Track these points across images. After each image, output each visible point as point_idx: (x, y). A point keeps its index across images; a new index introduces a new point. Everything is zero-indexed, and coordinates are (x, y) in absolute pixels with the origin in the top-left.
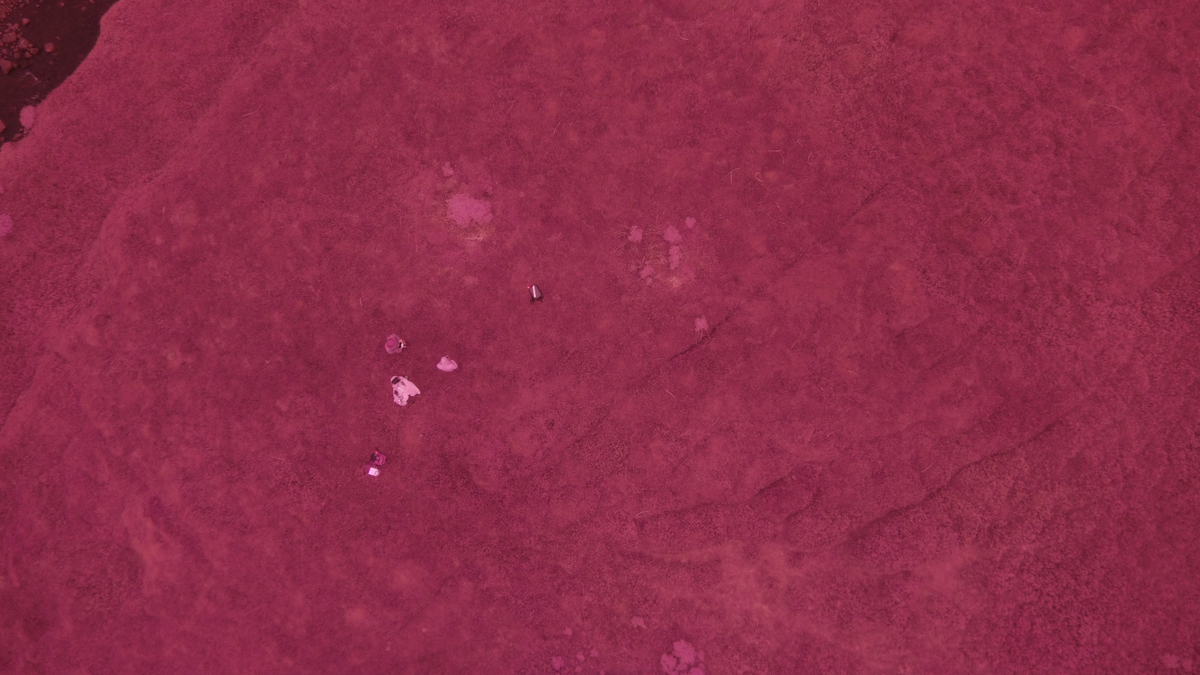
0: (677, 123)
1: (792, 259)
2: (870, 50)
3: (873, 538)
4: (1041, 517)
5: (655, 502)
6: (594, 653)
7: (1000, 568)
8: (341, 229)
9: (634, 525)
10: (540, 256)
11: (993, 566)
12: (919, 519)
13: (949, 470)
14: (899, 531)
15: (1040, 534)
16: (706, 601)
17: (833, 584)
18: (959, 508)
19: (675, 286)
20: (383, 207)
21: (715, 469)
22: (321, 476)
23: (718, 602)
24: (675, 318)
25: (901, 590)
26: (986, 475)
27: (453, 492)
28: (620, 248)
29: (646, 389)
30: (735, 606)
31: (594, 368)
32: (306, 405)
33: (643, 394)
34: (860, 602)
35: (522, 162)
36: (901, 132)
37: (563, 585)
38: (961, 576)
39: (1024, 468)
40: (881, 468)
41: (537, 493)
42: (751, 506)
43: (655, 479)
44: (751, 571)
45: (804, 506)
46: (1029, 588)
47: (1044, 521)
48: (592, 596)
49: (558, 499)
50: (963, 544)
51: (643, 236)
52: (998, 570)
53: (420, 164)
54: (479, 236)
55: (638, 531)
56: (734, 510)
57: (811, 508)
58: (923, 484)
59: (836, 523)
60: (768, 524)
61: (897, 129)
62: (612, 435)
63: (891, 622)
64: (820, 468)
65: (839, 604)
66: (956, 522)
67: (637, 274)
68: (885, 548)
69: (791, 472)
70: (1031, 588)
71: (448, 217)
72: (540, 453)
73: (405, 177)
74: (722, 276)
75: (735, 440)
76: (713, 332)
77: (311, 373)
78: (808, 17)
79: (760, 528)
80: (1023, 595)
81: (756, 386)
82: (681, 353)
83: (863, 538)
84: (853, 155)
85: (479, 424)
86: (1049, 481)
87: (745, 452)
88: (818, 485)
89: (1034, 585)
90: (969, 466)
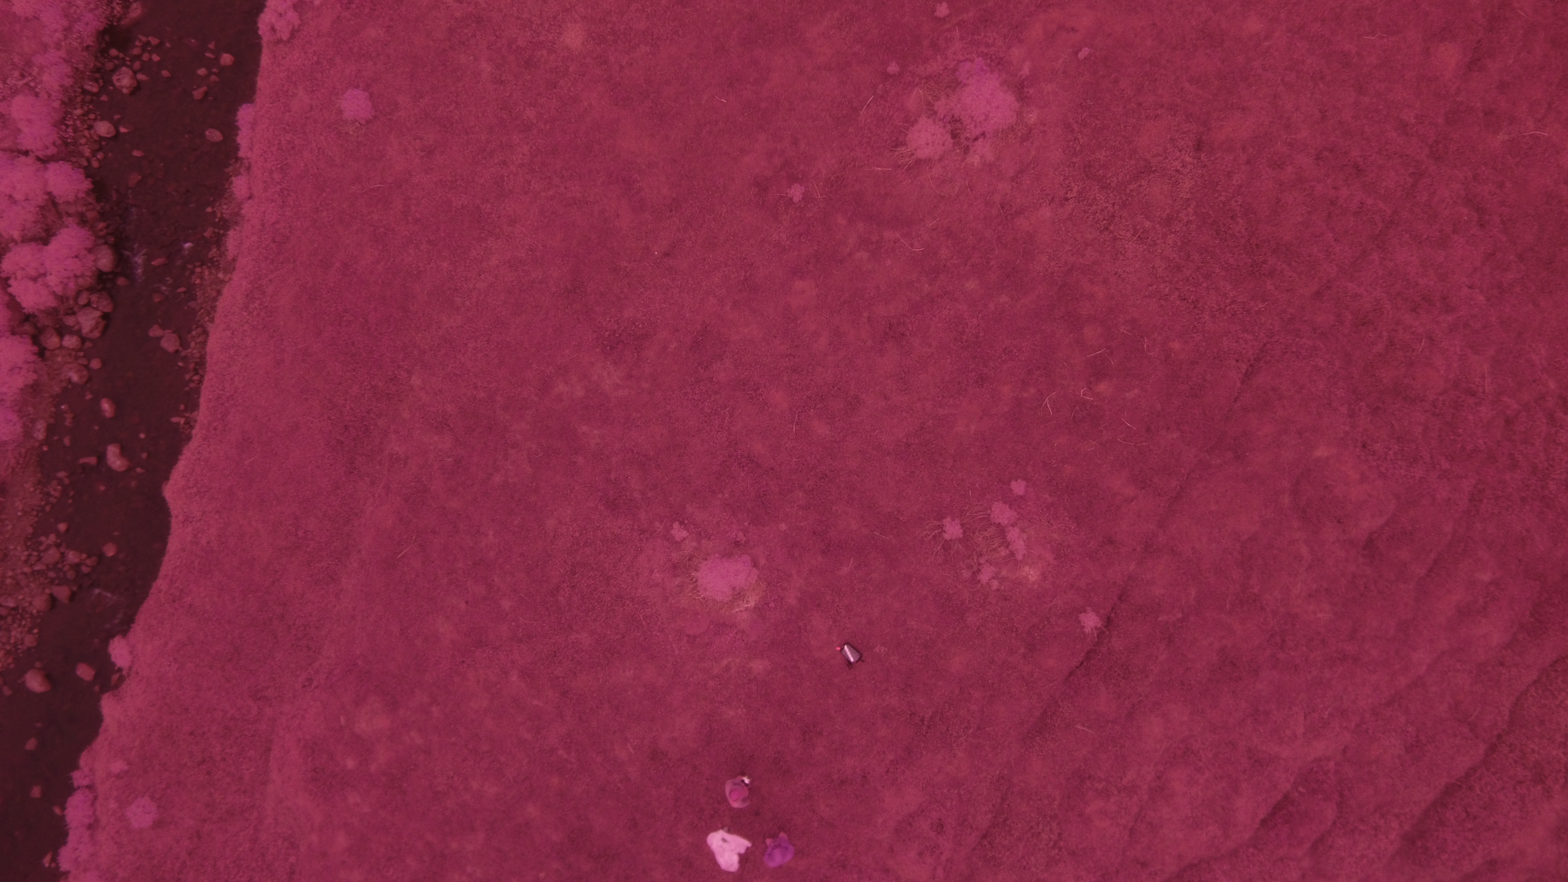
0: (949, 361)
1: (1176, 487)
2: (1174, 176)
3: (1436, 834)
8: (572, 660)
10: (837, 600)
12: (1486, 786)
13: (1503, 705)
18: (1533, 751)
19: (1032, 579)
20: (614, 610)
21: (1189, 815)
26: (1553, 694)
29: (1049, 734)
31: (967, 728)
33: (1048, 742)
35: (767, 484)
36: (1258, 268)
40: (1414, 735)
42: (1256, 848)
43: (1110, 854)
45: (1330, 824)
50: (1551, 796)
51: (962, 525)
53: (640, 534)
54: (748, 602)
56: (1234, 862)
57: (1340, 824)
58: (1477, 738)
59: (1381, 832)
60: (1288, 865)
61: (1251, 266)
62: (1027, 814)
64: (1332, 764)
66: (1534, 771)
67: (974, 578)
68: (1455, 842)
69: (1294, 783)
71: (701, 595)
72: (940, 870)
74: (1089, 543)
75: (1201, 764)
76: (1108, 625)
78: (1073, 162)
79: (1279, 874)
81: (1199, 680)
82: (1077, 669)
83: (1422, 838)
84: (1205, 322)
87: (1221, 778)
88: (1339, 789)
90: (1527, 691)
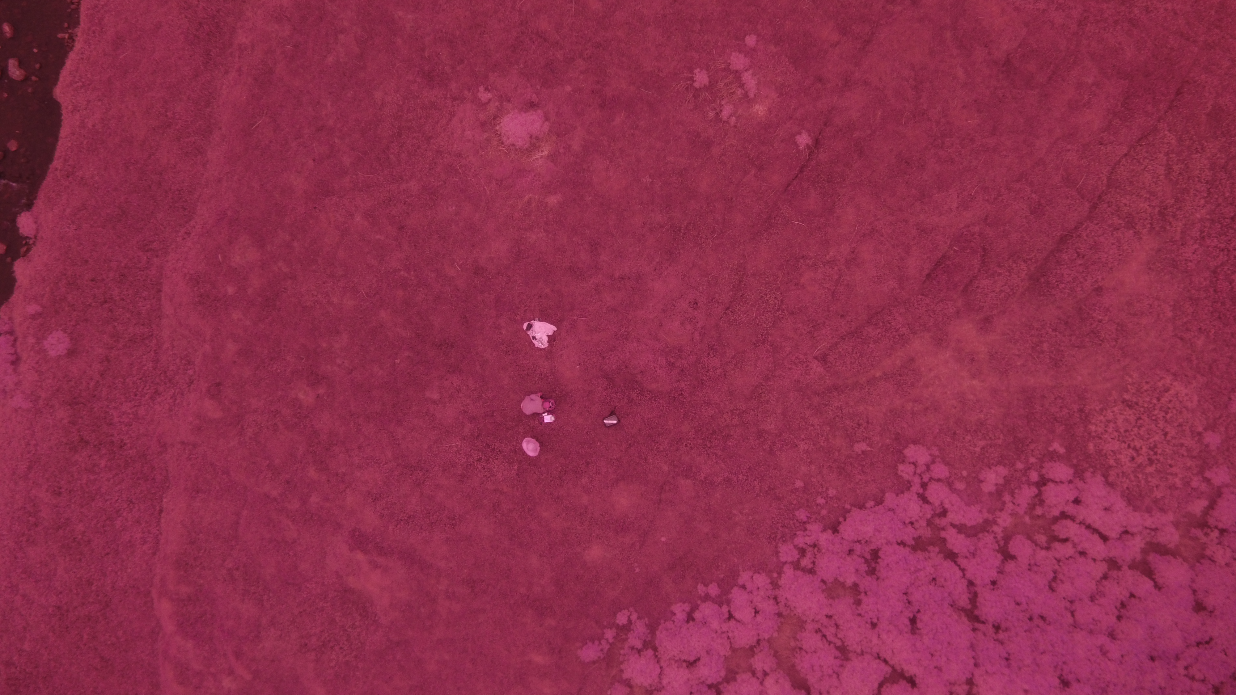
1: (868, 33)
3: (1055, 271)
4: (1203, 181)
5: (829, 332)
6: (832, 492)
7: (1182, 245)
9: (816, 361)
10: (612, 145)
11: (1175, 246)
12: (1091, 233)
13: (1102, 173)
14: (1077, 253)
15: (1207, 197)
16: (916, 401)
17: (1033, 331)
18: (1125, 205)
19: (761, 114)
20: (435, 163)
21: (875, 275)
22: (501, 443)
23: (928, 397)
24: (773, 147)
25: (1100, 307)
26: (1139, 162)
27: (631, 406)
28: (689, 101)
29: (773, 230)
30: (946, 393)
31: (712, 232)
32: (455, 385)
33: (773, 236)
34: (1064, 336)
35: (554, 54)
37: (774, 445)
38: (1150, 268)
39: (1171, 141)
40: (1037, 200)
41: (711, 373)
42: (923, 295)
43: (819, 310)
44: (948, 355)
45: (976, 271)
46: (1216, 250)
47: (1205, 183)
48: (806, 443)
49: (733, 369)
50: (1141, 238)
51: (709, 77)
52: (1182, 247)
53: (452, 102)
54: (542, 151)
55: (823, 365)
56: (908, 306)
57: (983, 270)
58: (1083, 198)
59: (1014, 273)
60: (947, 304)
62: (758, 288)
63: (1101, 341)
64: (977, 229)
65: (1045, 346)
66: (1127, 220)
67: (718, 118)
68: (1070, 275)
69: (950, 245)
70: (1218, 250)
71: (506, 144)
72: (697, 335)
73: (443, 122)
74: (804, 82)
75: (882, 239)
76: (816, 144)
77: (444, 354)
79: (941, 311)
80: (1213, 259)
81: (882, 178)
82: (793, 179)
83: (1044, 275)
85: (626, 333)
86: (1197, 143)
87: (897, 246)
88: (982, 245)
89: (1219, 246)
90: (1120, 161)
